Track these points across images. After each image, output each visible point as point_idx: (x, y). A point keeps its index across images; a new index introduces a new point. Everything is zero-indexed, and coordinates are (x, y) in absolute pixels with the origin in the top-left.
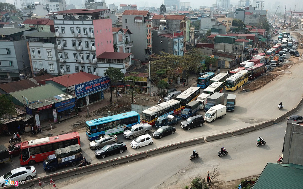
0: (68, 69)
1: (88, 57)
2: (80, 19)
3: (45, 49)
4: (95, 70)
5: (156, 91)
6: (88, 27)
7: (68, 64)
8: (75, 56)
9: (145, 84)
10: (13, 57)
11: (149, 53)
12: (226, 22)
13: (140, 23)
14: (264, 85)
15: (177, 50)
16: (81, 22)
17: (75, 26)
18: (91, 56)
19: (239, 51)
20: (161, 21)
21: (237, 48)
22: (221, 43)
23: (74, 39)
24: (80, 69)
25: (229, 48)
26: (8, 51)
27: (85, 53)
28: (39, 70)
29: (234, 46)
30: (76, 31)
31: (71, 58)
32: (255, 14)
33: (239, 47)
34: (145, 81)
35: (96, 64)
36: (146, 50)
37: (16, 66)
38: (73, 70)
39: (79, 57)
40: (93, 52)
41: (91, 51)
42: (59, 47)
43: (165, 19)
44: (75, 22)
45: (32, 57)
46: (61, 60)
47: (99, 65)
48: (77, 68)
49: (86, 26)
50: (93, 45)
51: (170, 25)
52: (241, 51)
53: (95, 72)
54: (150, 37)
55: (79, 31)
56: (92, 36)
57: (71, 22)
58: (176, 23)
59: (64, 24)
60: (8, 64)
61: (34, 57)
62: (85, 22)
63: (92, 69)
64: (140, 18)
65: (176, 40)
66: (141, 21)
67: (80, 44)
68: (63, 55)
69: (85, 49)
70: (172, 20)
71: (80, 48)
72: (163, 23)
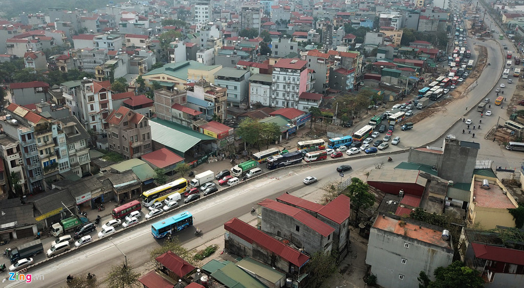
0: (277, 103)
1: (293, 96)
2: (292, 72)
3: (262, 89)
4: (296, 105)
5: (339, 122)
6: (296, 77)
7: (277, 100)
8: (284, 95)
9: (332, 117)
10: (239, 92)
11: (326, 87)
12: (395, 35)
13: (321, 63)
14: (418, 121)
15: (349, 84)
16: (292, 74)
17: (287, 76)
18: (295, 96)
19: (404, 85)
20: (336, 57)
21: (401, 82)
22: (387, 76)
23: (285, 84)
24: (286, 103)
25: (395, 81)
26: (236, 88)
27: (291, 93)
28: (255, 102)
29: (399, 80)
30: (287, 79)
31: (281, 96)
32: (432, 18)
33: (404, 82)
34: (332, 115)
35: (298, 101)
36: (324, 84)
37: (239, 99)
38: (280, 105)
39: (286, 96)
40: (297, 94)
41: (296, 93)
42: (273, 88)
43: (340, 56)
44: (288, 73)
45: (251, 93)
46: (273, 97)
47: (300, 102)
48: (283, 103)
49: (294, 77)
50: (298, 89)
51: (343, 61)
52: (405, 84)
53: (296, 107)
54: (328, 75)
55: (289, 79)
56: (298, 83)
57: (285, 73)
58: (349, 60)
59: (279, 74)
60: (233, 96)
61: (253, 93)
62: (295, 74)
63: (295, 104)
64: (323, 60)
65: (349, 76)
66: (323, 62)
67: (289, 88)
68: (275, 94)
69: (291, 90)
70: (345, 57)
71: (288, 90)
72: (337, 60)
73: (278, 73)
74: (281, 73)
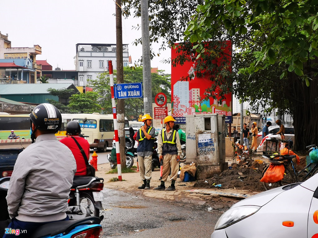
73: (89, 54)
74: (94, 54)
